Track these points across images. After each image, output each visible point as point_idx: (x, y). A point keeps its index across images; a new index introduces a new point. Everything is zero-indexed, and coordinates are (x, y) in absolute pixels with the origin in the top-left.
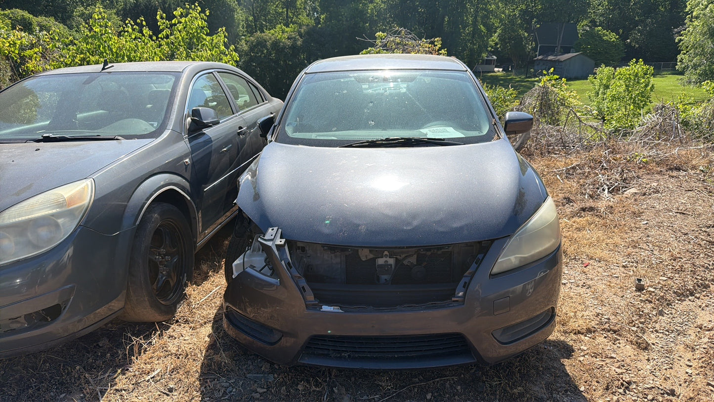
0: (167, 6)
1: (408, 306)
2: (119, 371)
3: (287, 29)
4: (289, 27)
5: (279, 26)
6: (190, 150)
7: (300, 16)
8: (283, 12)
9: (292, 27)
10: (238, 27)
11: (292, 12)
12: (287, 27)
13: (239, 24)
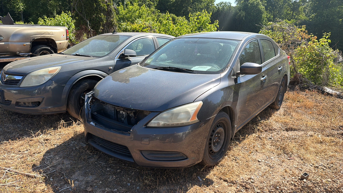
0: (231, 11)
1: (114, 130)
2: (52, 128)
3: (289, 22)
4: (290, 21)
5: (285, 20)
6: (115, 64)
7: (301, 15)
8: (290, 13)
9: (292, 21)
10: (263, 21)
11: (295, 13)
12: (289, 21)
13: (264, 19)
